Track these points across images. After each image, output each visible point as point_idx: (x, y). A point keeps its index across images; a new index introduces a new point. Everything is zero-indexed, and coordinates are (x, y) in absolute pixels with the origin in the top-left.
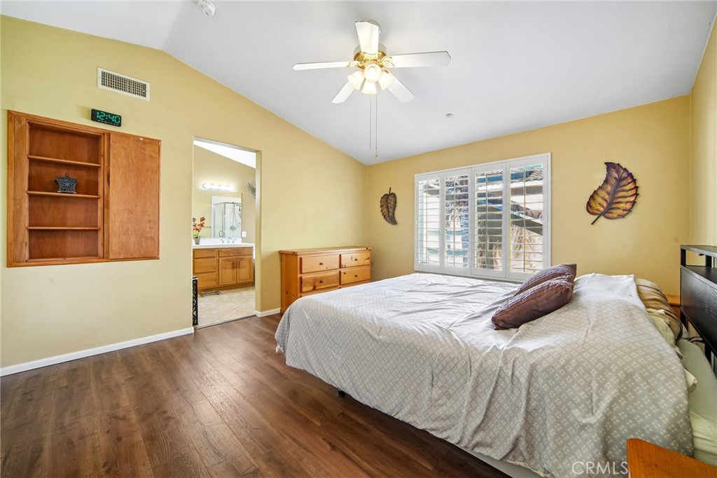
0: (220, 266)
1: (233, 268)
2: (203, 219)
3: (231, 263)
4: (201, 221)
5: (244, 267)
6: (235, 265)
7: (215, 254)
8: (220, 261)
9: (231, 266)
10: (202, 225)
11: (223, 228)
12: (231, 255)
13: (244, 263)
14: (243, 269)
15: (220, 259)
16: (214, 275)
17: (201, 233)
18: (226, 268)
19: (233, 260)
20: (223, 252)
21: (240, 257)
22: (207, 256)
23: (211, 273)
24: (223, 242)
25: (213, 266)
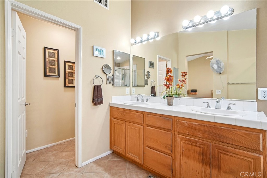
1: (203, 163)
7: (170, 125)
8: (178, 139)
9: (198, 157)
12: (199, 134)
18: (188, 157)
19: (203, 146)
20: (182, 124)
21: (221, 145)
22: (160, 126)
23: (165, 155)
24: (208, 106)
25: (167, 144)
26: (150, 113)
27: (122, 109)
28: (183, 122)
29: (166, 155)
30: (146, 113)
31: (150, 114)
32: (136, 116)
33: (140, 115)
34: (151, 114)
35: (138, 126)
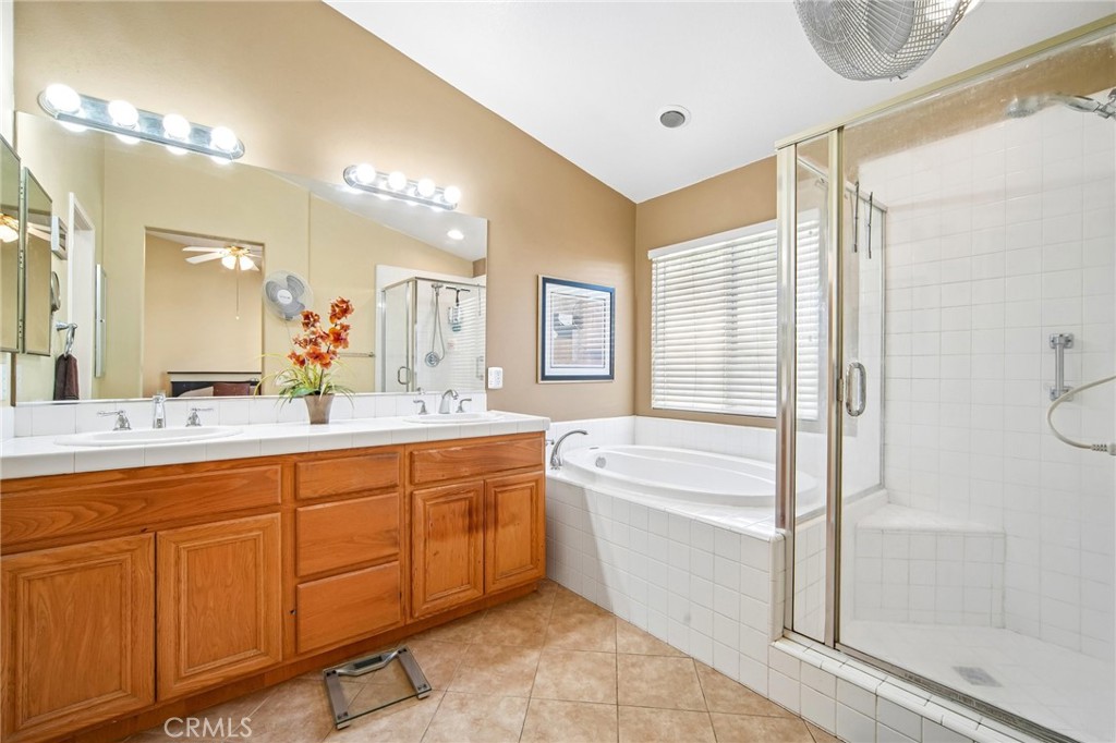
0: (419, 529)
1: (471, 529)
2: (341, 309)
3: (463, 505)
4: (334, 316)
5: (513, 519)
6: (480, 515)
7: (393, 473)
8: (419, 502)
9: (462, 522)
10: (338, 338)
11: (410, 357)
12: (465, 470)
13: (514, 503)
14: (511, 529)
15: (420, 493)
16: (392, 573)
17: (336, 373)
18: (442, 536)
19: (471, 494)
20: (429, 458)
21: (498, 477)
22: (360, 486)
23: (378, 567)
24: (424, 410)
25: (388, 531)
26: (316, 453)
27: (120, 476)
28: (430, 454)
29: (382, 566)
30: (296, 458)
31: (313, 456)
32: (237, 483)
33: (266, 471)
34: (319, 455)
35: (257, 521)
